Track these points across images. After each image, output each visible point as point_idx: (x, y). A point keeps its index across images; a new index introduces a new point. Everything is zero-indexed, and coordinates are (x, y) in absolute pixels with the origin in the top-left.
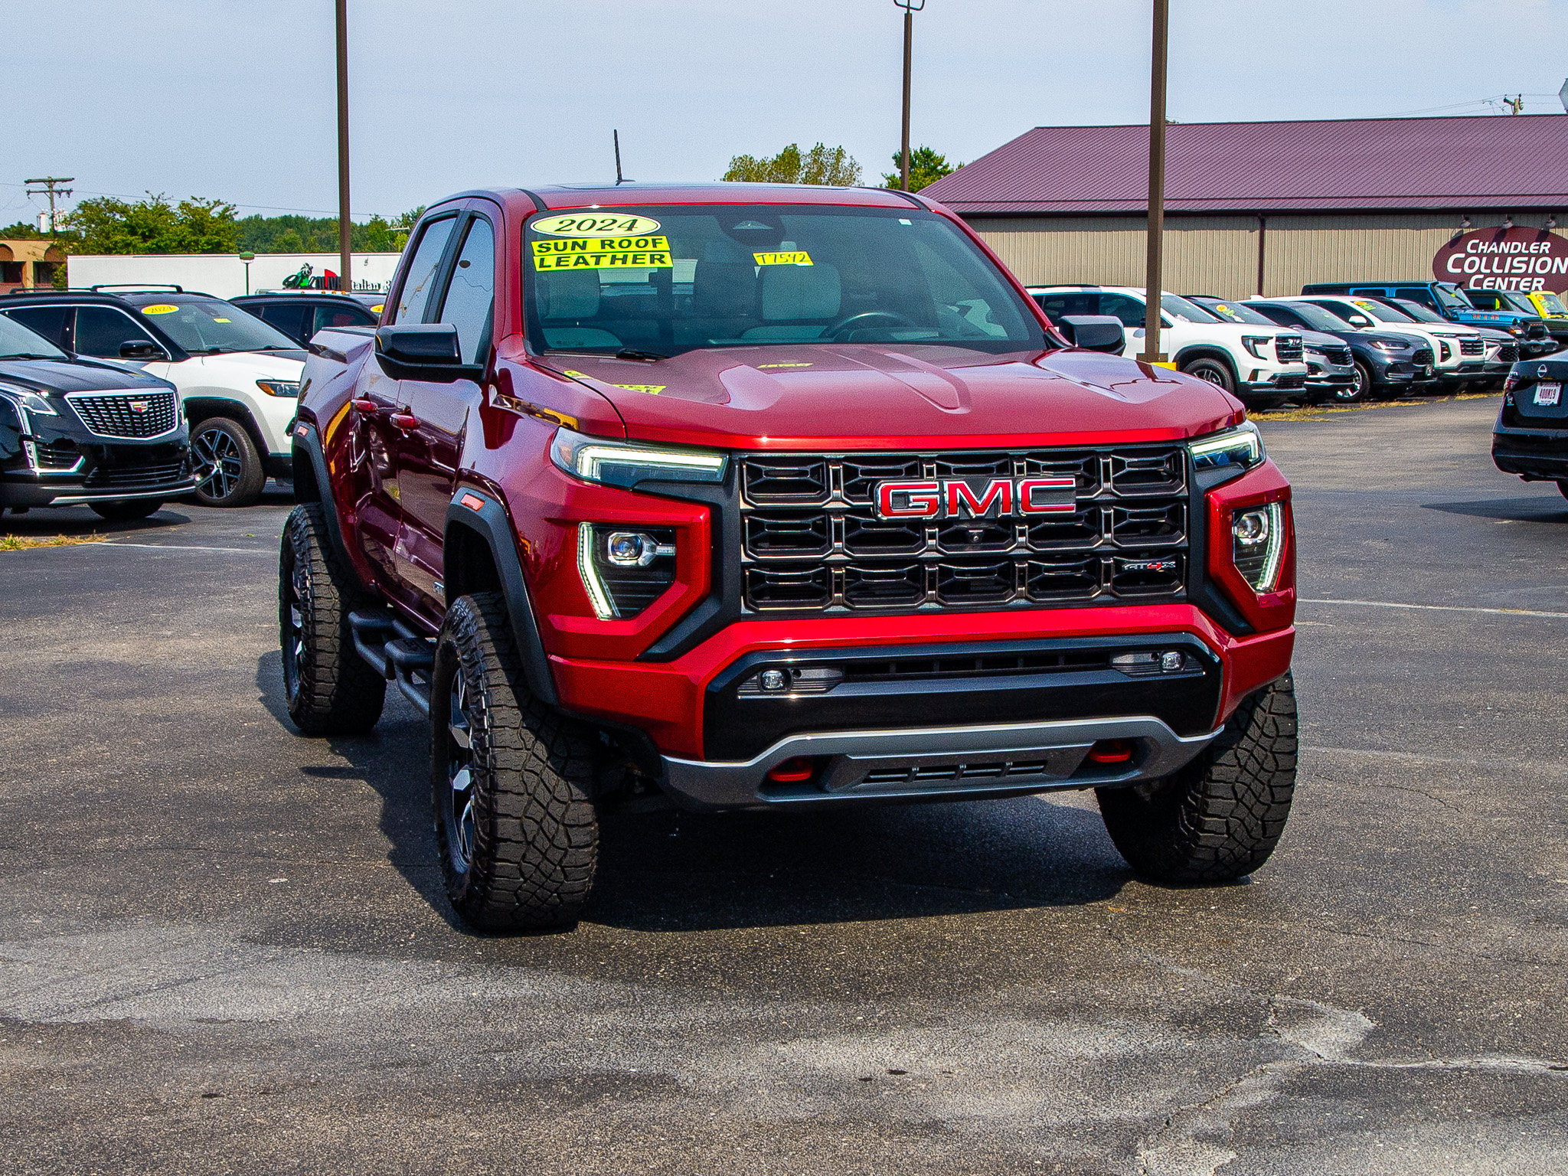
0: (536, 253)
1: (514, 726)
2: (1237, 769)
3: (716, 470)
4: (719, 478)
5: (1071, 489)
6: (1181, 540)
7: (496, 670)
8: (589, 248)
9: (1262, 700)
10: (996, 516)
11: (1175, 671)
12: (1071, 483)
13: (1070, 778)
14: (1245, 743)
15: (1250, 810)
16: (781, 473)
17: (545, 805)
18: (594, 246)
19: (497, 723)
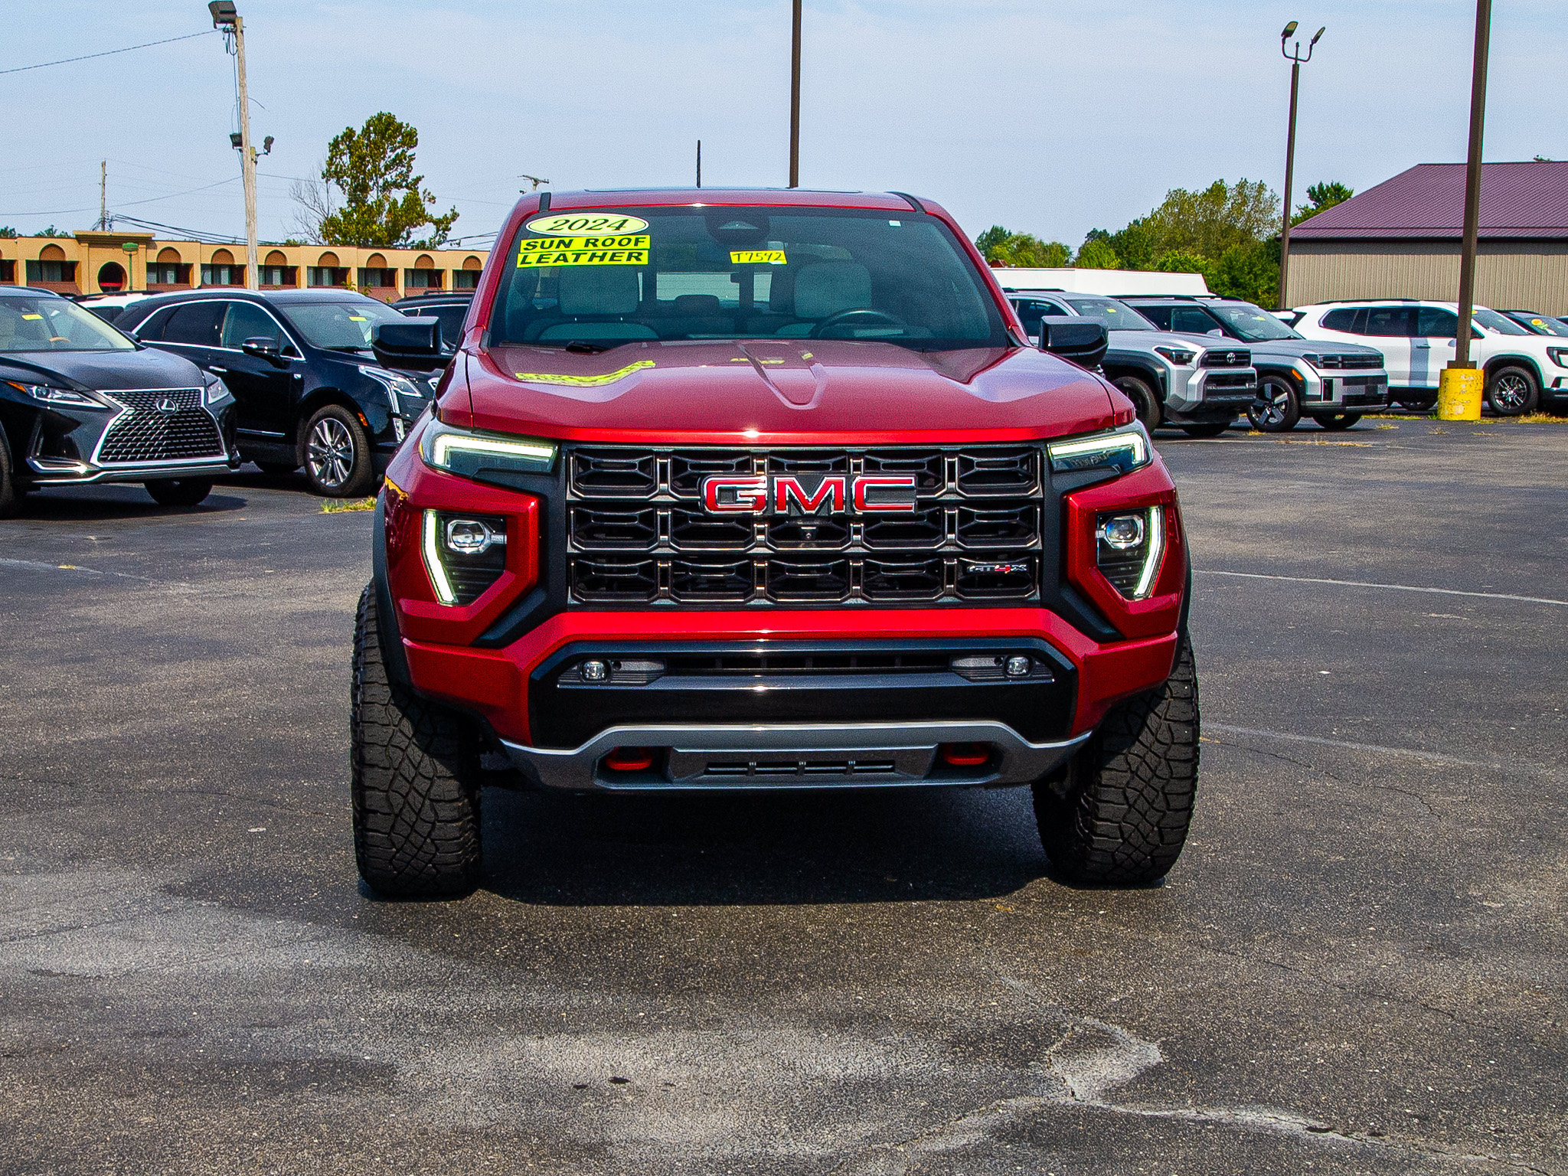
0: (522, 250)
1: (382, 703)
2: (1129, 774)
3: (547, 461)
4: (549, 469)
5: (912, 489)
6: (1035, 543)
7: (374, 648)
8: (573, 247)
9: (1156, 706)
10: (829, 513)
11: (1021, 677)
12: (910, 481)
13: (924, 779)
14: (1137, 748)
15: (1144, 816)
16: (608, 466)
17: (410, 780)
18: (578, 245)
19: (368, 700)
